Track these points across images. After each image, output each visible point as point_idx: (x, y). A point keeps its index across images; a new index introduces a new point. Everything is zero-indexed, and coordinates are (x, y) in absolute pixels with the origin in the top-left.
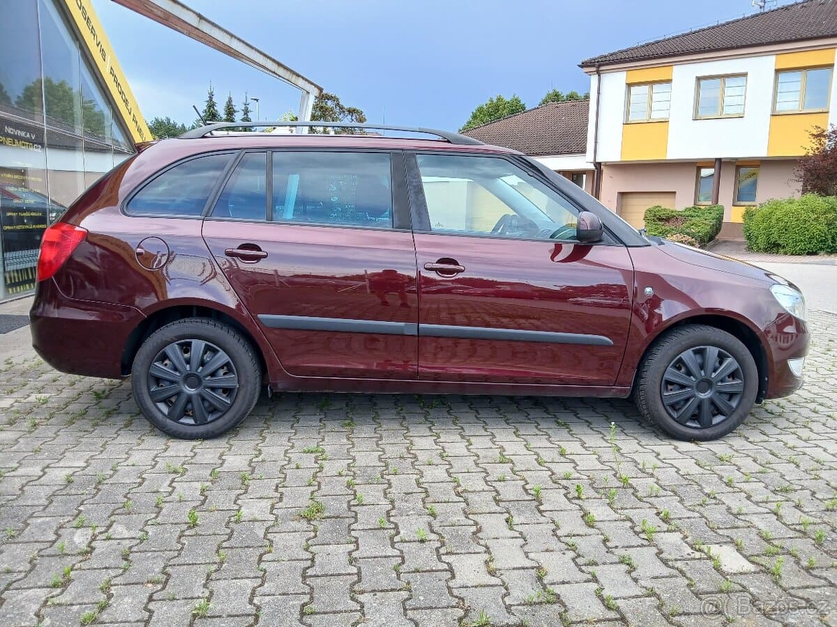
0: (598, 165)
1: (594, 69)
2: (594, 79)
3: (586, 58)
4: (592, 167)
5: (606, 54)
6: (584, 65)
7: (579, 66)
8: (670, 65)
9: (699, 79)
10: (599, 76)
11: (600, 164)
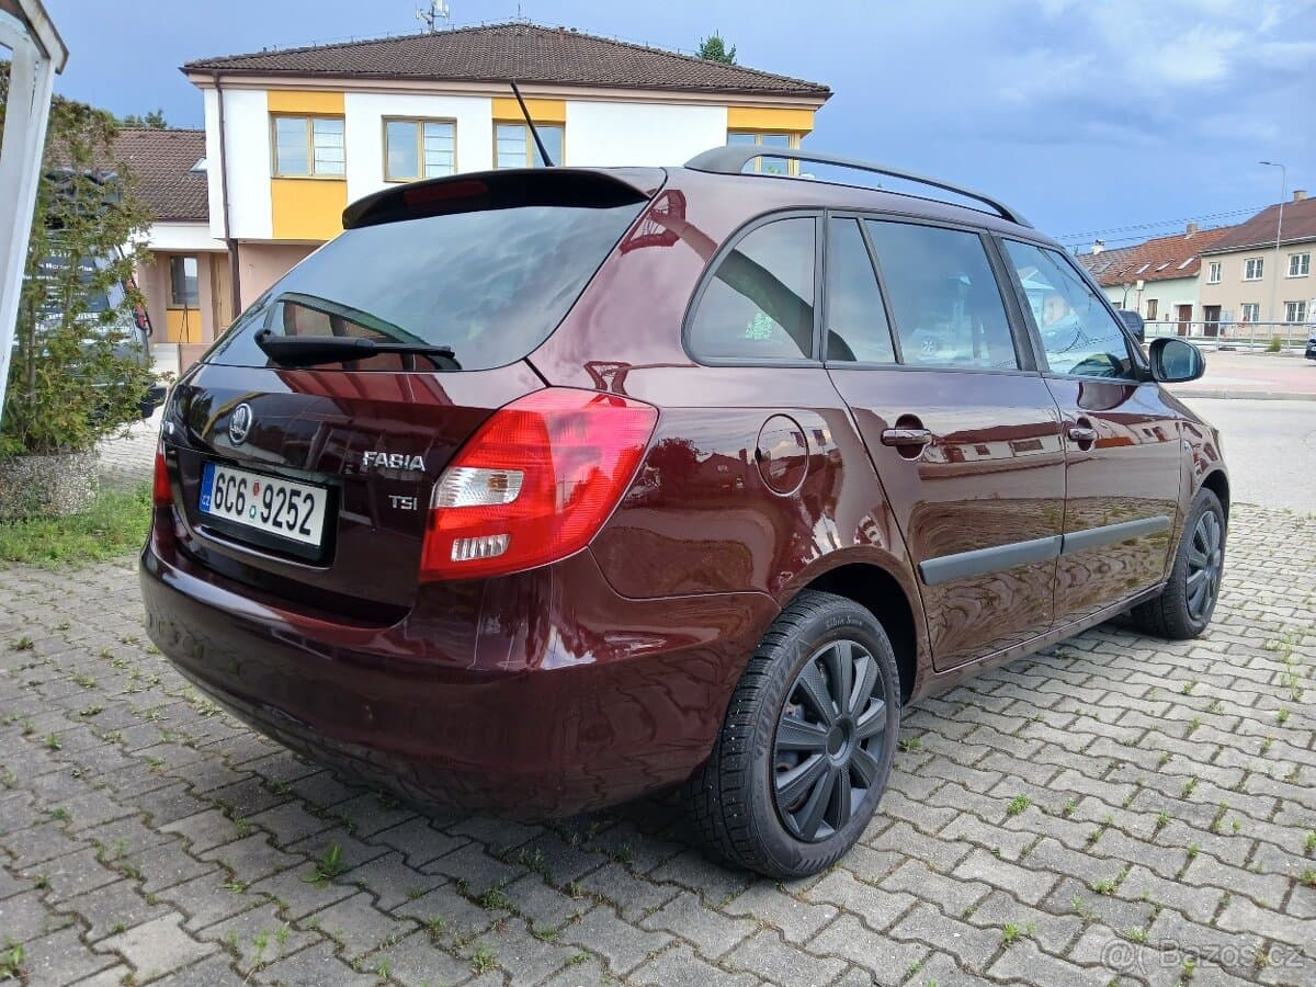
0: (234, 243)
1: (211, 80)
2: (211, 97)
3: (194, 58)
4: (223, 246)
5: (227, 56)
6: (189, 70)
7: (180, 69)
8: (342, 90)
9: (386, 119)
10: (220, 92)
11: (235, 241)
